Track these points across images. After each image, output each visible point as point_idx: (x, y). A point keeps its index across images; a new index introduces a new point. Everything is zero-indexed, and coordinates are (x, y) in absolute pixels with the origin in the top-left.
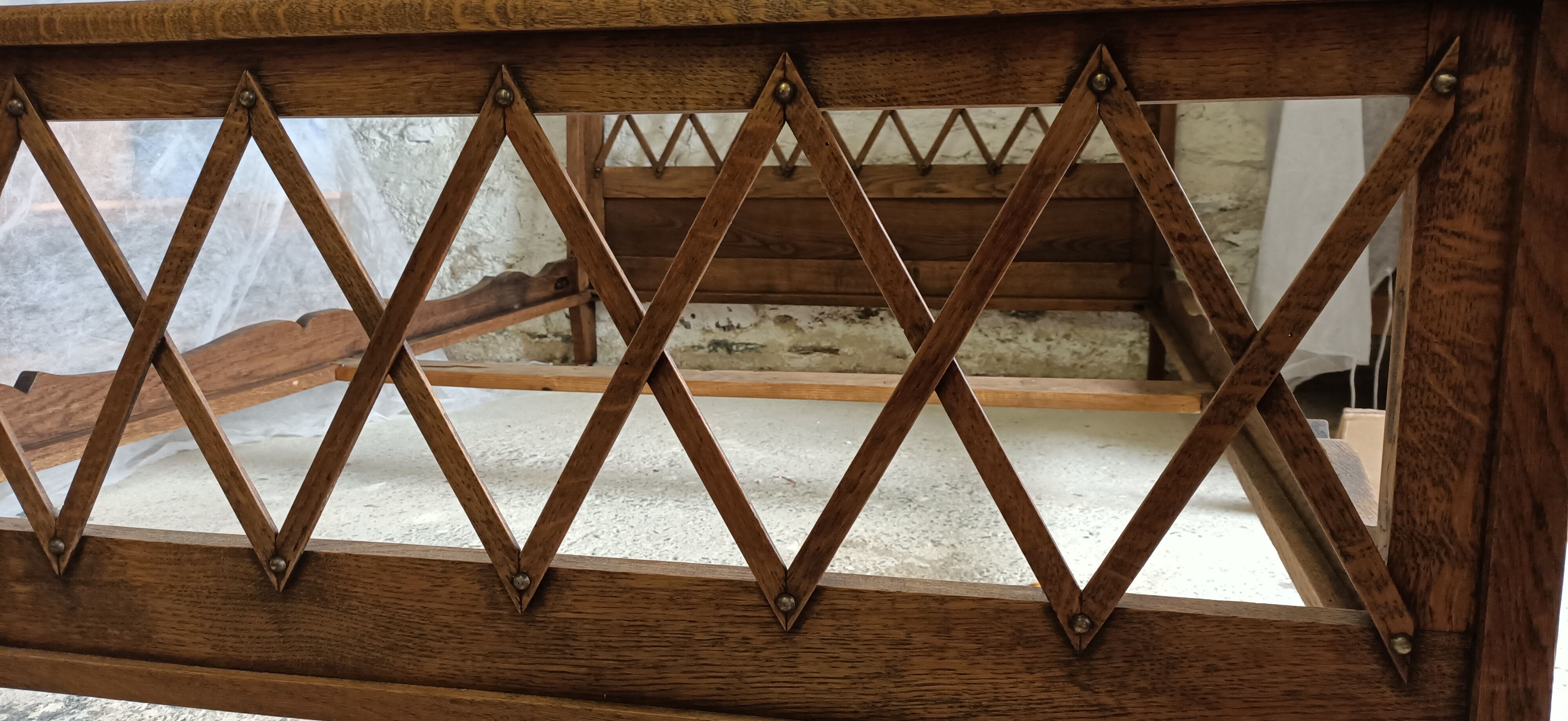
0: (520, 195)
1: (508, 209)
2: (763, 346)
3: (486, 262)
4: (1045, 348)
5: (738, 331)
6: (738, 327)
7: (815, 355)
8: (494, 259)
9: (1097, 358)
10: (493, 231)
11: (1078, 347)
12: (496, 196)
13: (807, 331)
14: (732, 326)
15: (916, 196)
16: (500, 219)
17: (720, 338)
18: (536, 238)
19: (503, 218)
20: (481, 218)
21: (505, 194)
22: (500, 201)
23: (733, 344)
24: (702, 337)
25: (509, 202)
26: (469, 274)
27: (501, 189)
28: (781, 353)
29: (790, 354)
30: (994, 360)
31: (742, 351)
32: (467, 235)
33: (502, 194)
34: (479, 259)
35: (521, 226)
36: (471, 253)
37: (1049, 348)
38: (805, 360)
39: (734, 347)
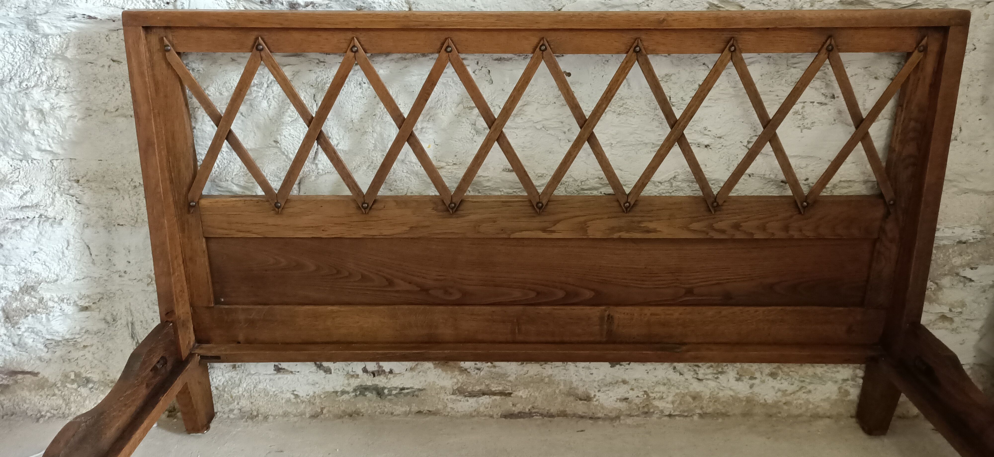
0: (86, 225)
1: (72, 241)
2: (420, 390)
3: (51, 304)
4: (748, 387)
5: (390, 376)
6: (391, 372)
7: (483, 398)
8: (62, 301)
9: (804, 396)
10: (56, 268)
11: (785, 385)
12: (51, 225)
13: (473, 373)
14: (384, 371)
15: (616, 236)
16: (63, 253)
17: (369, 383)
18: (116, 277)
19: (66, 252)
20: (35, 252)
21: (64, 223)
22: (59, 231)
23: (384, 388)
24: (346, 382)
25: (72, 233)
26: (30, 318)
27: (59, 217)
28: (442, 396)
29: (454, 397)
30: (689, 399)
31: (395, 395)
32: (19, 273)
33: (60, 224)
34: (41, 300)
35: (93, 263)
36: (29, 294)
37: (751, 386)
38: (471, 403)
39: (386, 391)
